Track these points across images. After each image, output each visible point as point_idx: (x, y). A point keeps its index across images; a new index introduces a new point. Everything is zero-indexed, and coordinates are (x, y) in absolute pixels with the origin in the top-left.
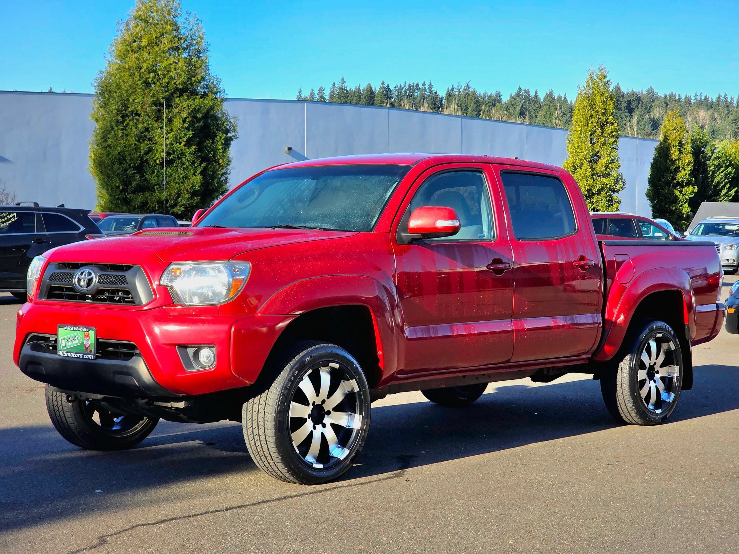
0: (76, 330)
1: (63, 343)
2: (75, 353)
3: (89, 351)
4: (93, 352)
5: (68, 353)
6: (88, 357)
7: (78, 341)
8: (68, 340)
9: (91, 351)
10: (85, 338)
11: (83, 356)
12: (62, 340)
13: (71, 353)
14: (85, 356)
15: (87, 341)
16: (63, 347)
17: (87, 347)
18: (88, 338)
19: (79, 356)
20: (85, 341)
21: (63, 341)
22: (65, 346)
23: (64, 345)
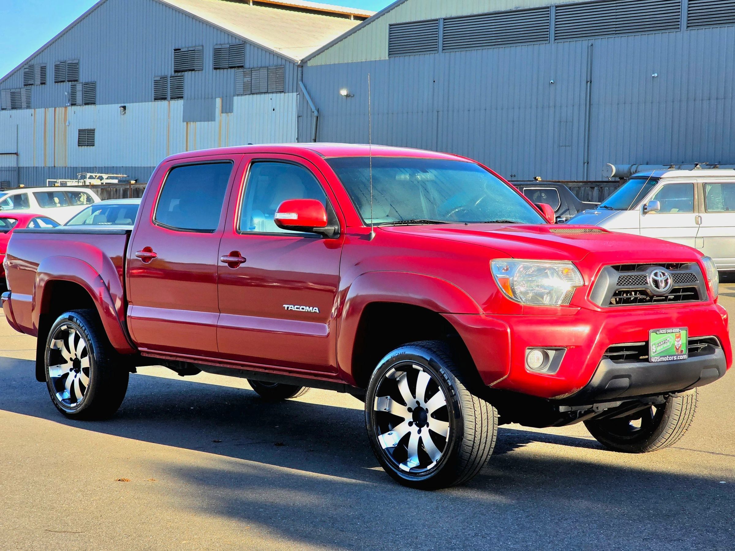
0: (669, 333)
1: (653, 348)
2: (669, 356)
3: (680, 351)
4: (684, 352)
5: (662, 358)
6: (682, 357)
7: (668, 344)
8: (659, 345)
9: (682, 351)
10: (677, 340)
11: (677, 358)
12: (652, 346)
13: (664, 357)
14: (679, 358)
15: (678, 341)
16: (654, 353)
17: (678, 348)
18: (679, 339)
19: (673, 358)
20: (676, 342)
21: (654, 346)
22: (656, 352)
23: (654, 351)
